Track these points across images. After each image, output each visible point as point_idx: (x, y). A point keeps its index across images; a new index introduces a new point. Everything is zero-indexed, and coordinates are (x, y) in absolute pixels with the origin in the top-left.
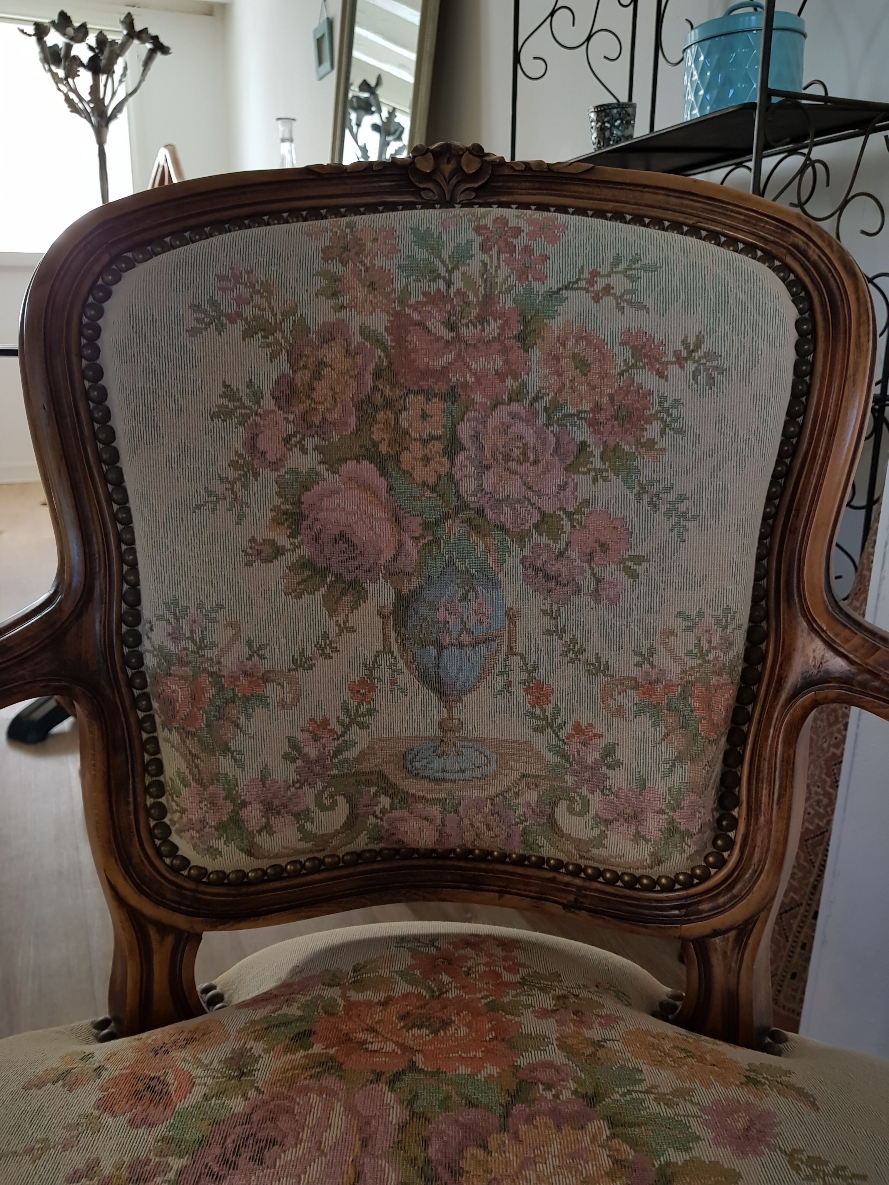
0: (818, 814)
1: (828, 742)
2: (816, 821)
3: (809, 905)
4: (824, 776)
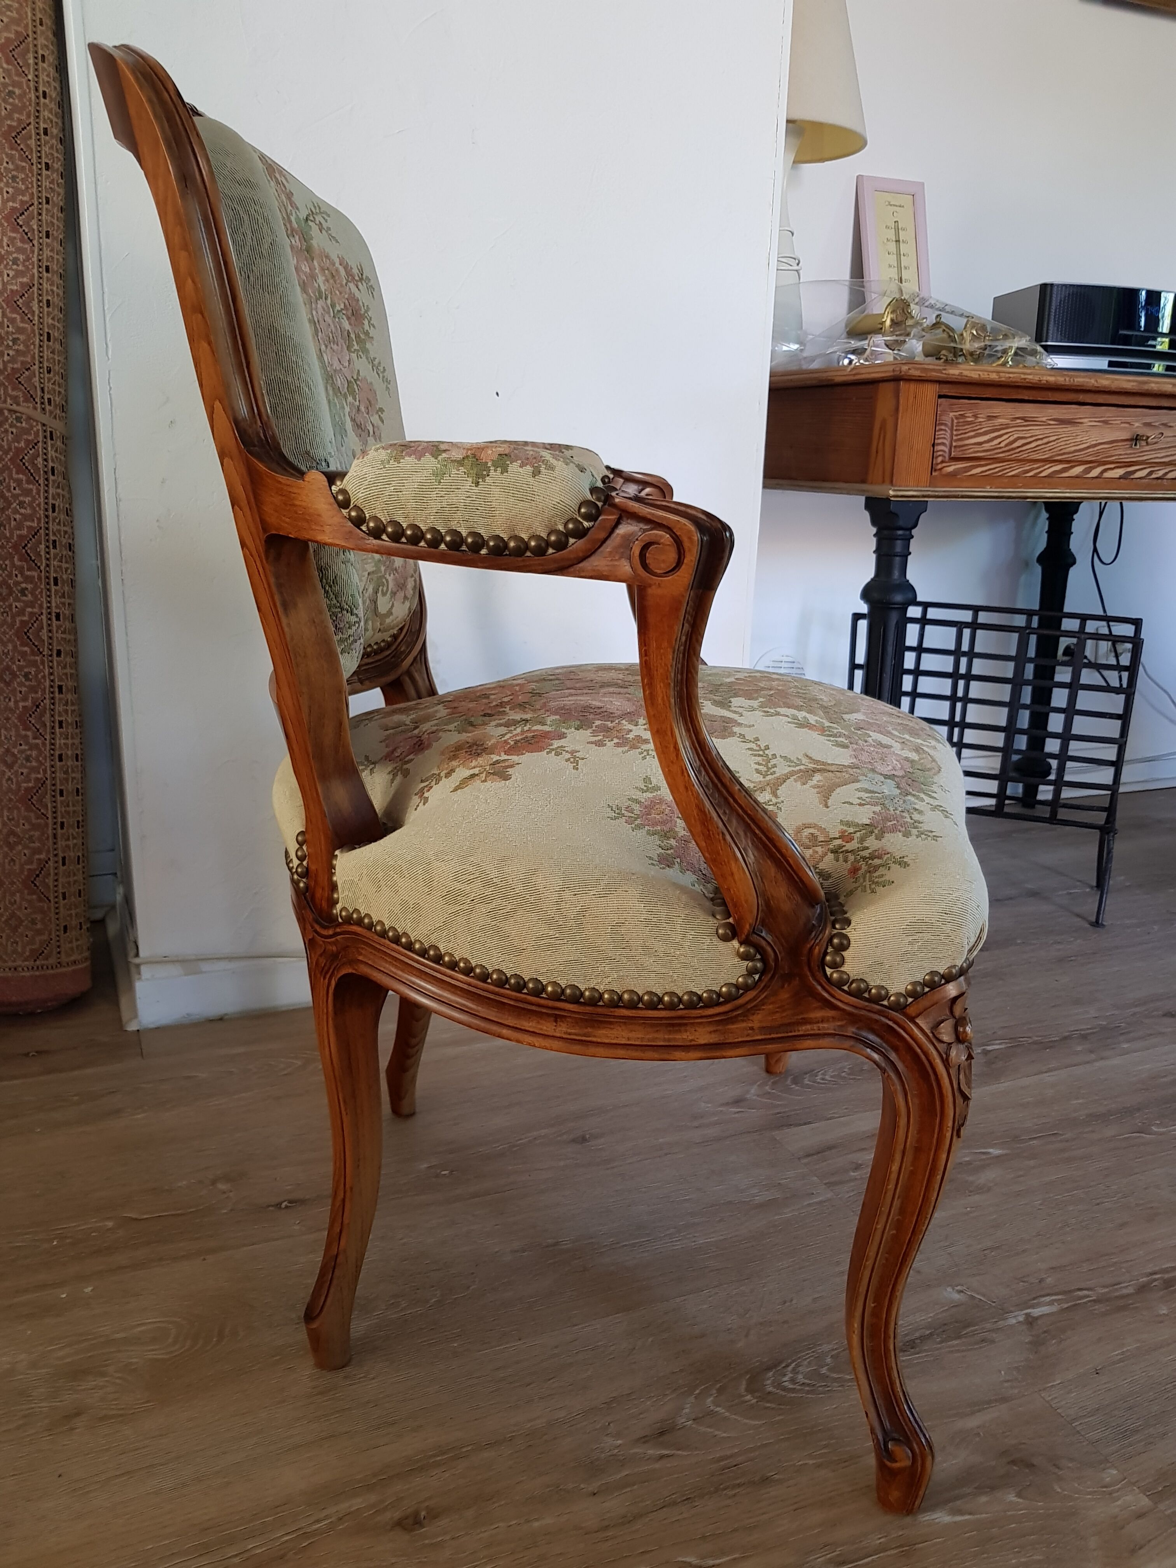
0: (33, 770)
1: (12, 700)
2: (33, 776)
3: (56, 855)
4: (23, 733)
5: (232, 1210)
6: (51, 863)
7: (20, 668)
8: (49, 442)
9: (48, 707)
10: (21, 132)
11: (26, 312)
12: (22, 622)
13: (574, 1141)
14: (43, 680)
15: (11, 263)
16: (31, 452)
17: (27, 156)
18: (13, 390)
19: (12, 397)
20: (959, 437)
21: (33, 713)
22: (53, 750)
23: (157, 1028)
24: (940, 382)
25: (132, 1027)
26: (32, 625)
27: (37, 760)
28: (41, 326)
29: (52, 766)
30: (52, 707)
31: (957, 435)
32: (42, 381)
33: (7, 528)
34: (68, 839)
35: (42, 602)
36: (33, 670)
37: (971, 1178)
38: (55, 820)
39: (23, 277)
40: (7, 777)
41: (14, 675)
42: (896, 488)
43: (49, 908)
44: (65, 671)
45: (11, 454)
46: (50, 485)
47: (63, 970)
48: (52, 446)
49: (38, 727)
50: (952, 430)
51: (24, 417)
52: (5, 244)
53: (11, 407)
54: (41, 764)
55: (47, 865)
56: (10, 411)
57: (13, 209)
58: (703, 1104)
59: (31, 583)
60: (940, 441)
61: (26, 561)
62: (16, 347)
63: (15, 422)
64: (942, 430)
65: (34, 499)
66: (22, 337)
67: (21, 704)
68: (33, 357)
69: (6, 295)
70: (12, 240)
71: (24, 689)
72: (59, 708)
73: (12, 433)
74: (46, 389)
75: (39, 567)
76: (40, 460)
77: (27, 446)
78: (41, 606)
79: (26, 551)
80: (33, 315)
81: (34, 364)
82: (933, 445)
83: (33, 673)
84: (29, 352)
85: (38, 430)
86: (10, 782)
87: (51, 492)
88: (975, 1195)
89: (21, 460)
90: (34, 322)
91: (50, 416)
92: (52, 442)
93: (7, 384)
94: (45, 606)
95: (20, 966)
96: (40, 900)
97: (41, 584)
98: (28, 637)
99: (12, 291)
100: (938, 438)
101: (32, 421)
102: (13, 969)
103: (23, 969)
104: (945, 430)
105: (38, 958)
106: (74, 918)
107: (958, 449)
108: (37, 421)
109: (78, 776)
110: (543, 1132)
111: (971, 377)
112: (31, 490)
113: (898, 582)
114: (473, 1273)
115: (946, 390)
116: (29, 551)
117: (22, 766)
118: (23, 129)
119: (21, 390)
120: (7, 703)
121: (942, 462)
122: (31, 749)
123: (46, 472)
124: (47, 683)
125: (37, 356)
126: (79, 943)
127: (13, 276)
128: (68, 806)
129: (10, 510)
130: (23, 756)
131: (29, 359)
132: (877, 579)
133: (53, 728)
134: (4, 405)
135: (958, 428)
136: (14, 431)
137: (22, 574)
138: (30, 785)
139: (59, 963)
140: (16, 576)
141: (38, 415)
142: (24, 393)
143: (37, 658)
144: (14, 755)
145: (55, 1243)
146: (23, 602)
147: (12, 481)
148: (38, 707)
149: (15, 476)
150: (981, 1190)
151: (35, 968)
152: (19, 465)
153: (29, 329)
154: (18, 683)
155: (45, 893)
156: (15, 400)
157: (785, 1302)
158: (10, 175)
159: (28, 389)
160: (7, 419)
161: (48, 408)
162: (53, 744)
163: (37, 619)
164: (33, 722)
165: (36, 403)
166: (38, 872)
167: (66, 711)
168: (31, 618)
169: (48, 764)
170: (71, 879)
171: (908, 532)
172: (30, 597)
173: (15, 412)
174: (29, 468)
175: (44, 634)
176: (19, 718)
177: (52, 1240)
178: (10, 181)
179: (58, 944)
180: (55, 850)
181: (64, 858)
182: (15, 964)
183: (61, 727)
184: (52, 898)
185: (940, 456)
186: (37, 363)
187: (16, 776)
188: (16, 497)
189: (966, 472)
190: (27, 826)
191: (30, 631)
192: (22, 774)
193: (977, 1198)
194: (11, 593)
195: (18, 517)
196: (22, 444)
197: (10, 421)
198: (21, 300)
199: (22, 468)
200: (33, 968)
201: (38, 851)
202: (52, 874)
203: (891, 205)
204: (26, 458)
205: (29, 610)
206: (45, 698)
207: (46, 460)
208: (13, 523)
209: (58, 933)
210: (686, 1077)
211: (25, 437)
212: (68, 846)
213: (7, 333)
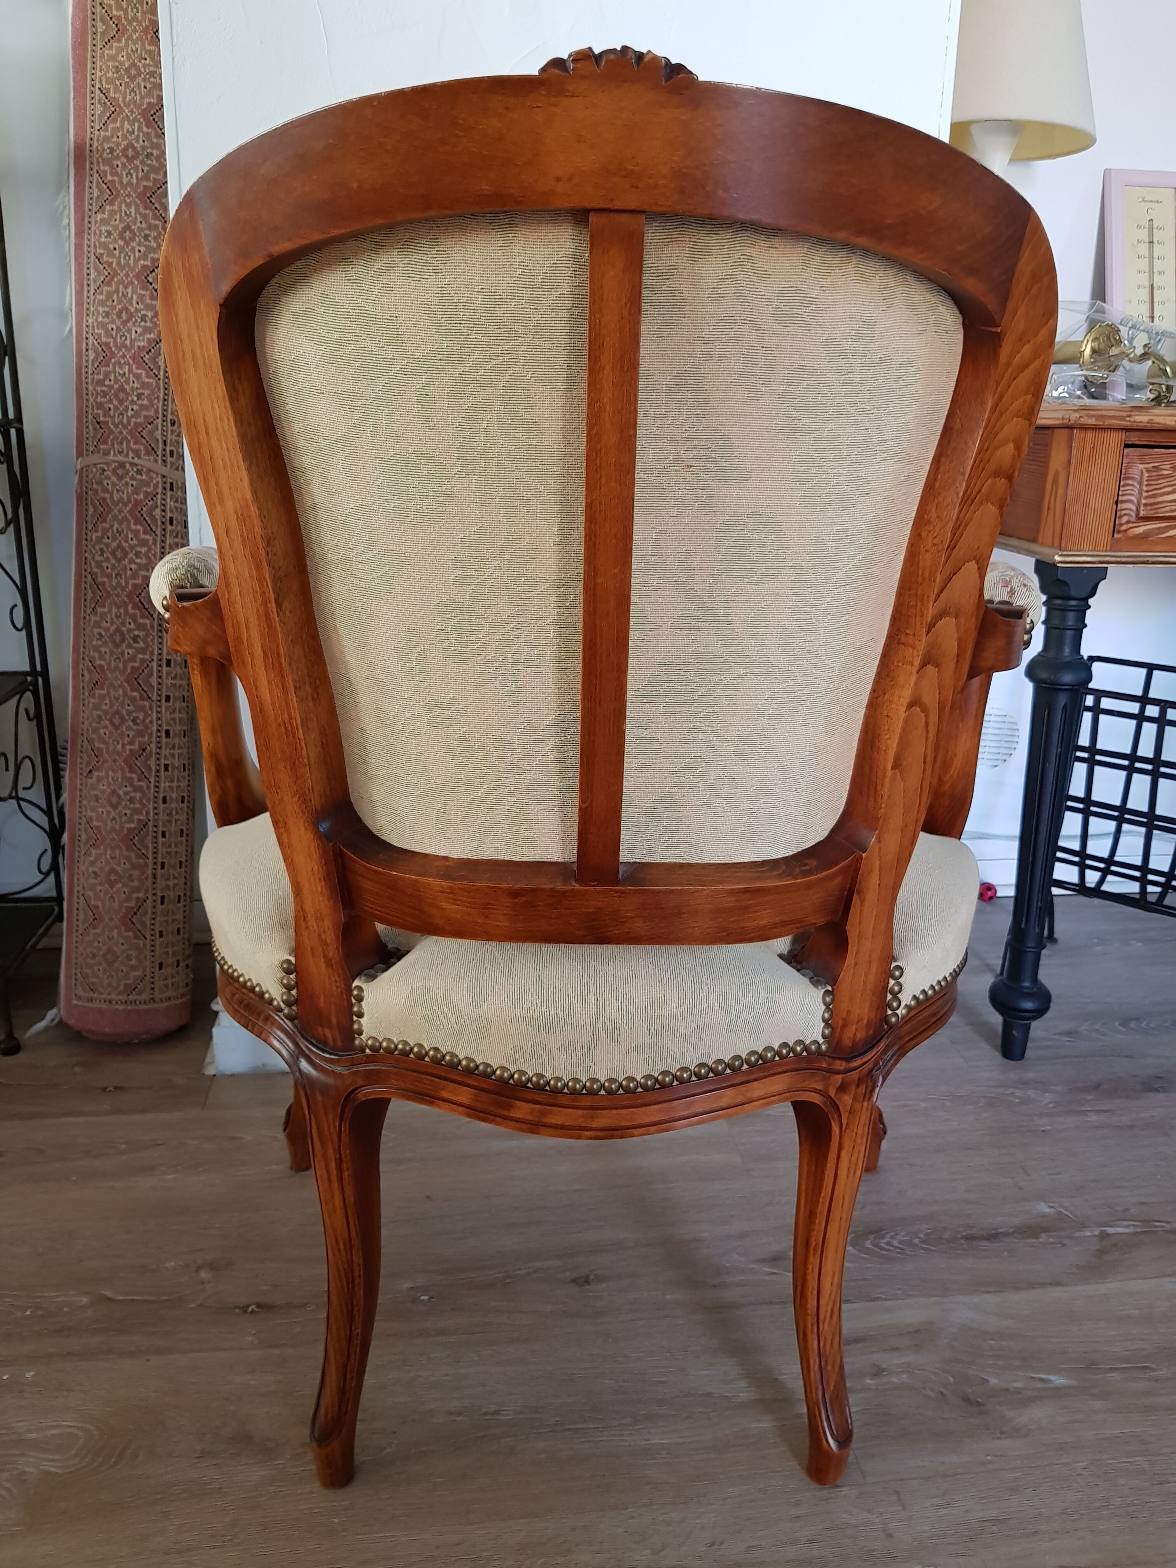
0: (136, 811)
1: (120, 743)
2: (136, 817)
3: (155, 894)
4: (128, 775)
5: (200, 1305)
6: (149, 902)
7: (129, 713)
8: (169, 493)
9: (154, 751)
10: (156, 192)
11: (152, 367)
12: (133, 668)
13: (574, 1281)
14: (150, 725)
15: (139, 320)
16: (149, 503)
17: (161, 215)
18: (135, 443)
19: (133, 451)
20: (1150, 493)
21: (140, 756)
22: (157, 792)
23: (233, 1075)
24: (1127, 430)
25: (210, 1071)
26: (143, 671)
27: (141, 802)
28: (167, 381)
29: (156, 808)
30: (158, 750)
31: (1147, 491)
32: (165, 434)
33: (123, 577)
34: (168, 879)
35: (153, 650)
36: (141, 715)
37: (1011, 1414)
38: (155, 861)
39: (150, 333)
40: (112, 817)
41: (123, 720)
42: (1065, 553)
43: (145, 945)
44: (173, 716)
45: (130, 506)
46: (168, 536)
47: (155, 1006)
48: (172, 497)
49: (143, 770)
50: (1140, 484)
51: (145, 469)
52: (134, 302)
53: (133, 461)
54: (144, 805)
55: (145, 904)
56: (131, 464)
57: (144, 267)
58: (735, 1257)
59: (144, 630)
60: (1125, 498)
61: (139, 609)
62: (140, 402)
63: (135, 475)
64: (1128, 485)
65: (150, 549)
66: (146, 392)
67: (128, 747)
68: (157, 411)
69: (133, 351)
70: (141, 297)
71: (131, 733)
72: (165, 752)
73: (132, 485)
74: (169, 442)
75: (152, 616)
76: (158, 511)
77: (146, 497)
78: (152, 653)
79: (140, 600)
80: (159, 370)
81: (158, 418)
82: (1117, 503)
83: (141, 717)
84: (153, 406)
85: (158, 482)
86: (114, 822)
87: (168, 542)
88: (1006, 1438)
89: (140, 512)
90: (159, 377)
91: (171, 468)
92: (172, 492)
93: (129, 438)
94: (156, 653)
95: (113, 999)
96: (136, 937)
97: (153, 631)
98: (139, 683)
99: (139, 347)
100: (1123, 495)
101: (152, 473)
102: (107, 1002)
103: (117, 1002)
104: (1133, 485)
105: (131, 992)
106: (170, 955)
107: (1149, 508)
108: (157, 474)
109: (183, 817)
110: (547, 1264)
111: (1165, 424)
112: (147, 540)
113: (1067, 660)
114: (394, 1433)
115: (1134, 439)
116: (142, 600)
117: (126, 807)
118: (158, 188)
119: (142, 444)
120: (115, 746)
121: (1128, 522)
122: (135, 791)
123: (163, 523)
124: (155, 728)
125: (160, 410)
126: (174, 980)
127: (141, 332)
128: (170, 846)
129: (126, 560)
130: (128, 797)
131: (152, 413)
132: (1045, 654)
133: (158, 771)
134: (126, 459)
135: (1150, 482)
136: (134, 483)
137: (135, 621)
138: (132, 826)
139: (152, 999)
140: (130, 623)
141: (159, 468)
142: (145, 446)
143: (145, 703)
144: (119, 796)
145: (28, 1313)
146: (135, 648)
147: (129, 532)
148: (144, 750)
149: (133, 527)
150: (1018, 1432)
151: (129, 1002)
152: (137, 517)
153: (154, 383)
154: (126, 727)
155: (142, 931)
156: (137, 453)
157: (713, 1544)
158: (143, 234)
159: (150, 442)
160: (127, 472)
161: (169, 459)
162: (157, 787)
163: (148, 665)
164: (139, 764)
165: (158, 456)
166: (135, 910)
167: (173, 756)
168: (141, 664)
169: (151, 807)
170: (170, 918)
171: (1082, 603)
172: (142, 644)
173: (136, 465)
174: (147, 519)
175: (154, 681)
176: (126, 761)
177: (26, 1309)
178: (143, 240)
179: (152, 980)
180: (154, 889)
181: (163, 898)
182: (109, 997)
183: (166, 769)
184: (148, 936)
185: (1125, 515)
186: (160, 416)
187: (120, 817)
188: (132, 547)
189: (1162, 533)
190: (127, 866)
191: (141, 676)
192: (126, 814)
193: (1006, 1443)
194: (123, 639)
195: (133, 566)
196: (142, 496)
197: (130, 474)
198: (147, 356)
199: (140, 519)
200: (126, 1002)
201: (137, 890)
202: (149, 912)
203: (1146, 201)
204: (144, 509)
205: (140, 656)
206: (151, 742)
207: (164, 511)
208: (129, 572)
209: (153, 970)
210: (732, 1216)
211: (144, 489)
212: (168, 886)
213: (133, 388)
